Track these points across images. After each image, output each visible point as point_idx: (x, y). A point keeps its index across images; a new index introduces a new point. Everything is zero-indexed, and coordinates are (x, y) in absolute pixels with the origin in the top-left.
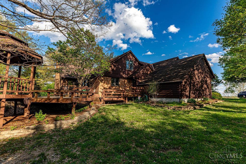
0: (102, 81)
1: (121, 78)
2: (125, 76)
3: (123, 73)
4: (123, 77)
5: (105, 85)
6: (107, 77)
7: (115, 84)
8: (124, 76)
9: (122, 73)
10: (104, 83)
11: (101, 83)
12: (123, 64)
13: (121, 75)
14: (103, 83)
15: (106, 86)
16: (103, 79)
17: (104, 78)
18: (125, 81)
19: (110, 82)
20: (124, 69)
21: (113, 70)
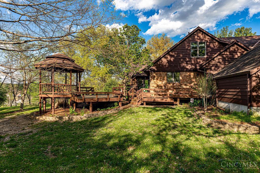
0: (154, 77)
1: (183, 71)
2: (191, 67)
3: (187, 64)
4: (188, 69)
5: (159, 81)
6: (161, 73)
7: (173, 80)
8: (189, 67)
9: (184, 64)
10: (157, 79)
11: (152, 80)
12: (185, 50)
13: (183, 67)
14: (155, 80)
15: (160, 83)
16: (155, 75)
17: (157, 74)
18: (190, 75)
19: (165, 78)
20: (188, 58)
21: (169, 62)
